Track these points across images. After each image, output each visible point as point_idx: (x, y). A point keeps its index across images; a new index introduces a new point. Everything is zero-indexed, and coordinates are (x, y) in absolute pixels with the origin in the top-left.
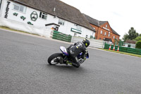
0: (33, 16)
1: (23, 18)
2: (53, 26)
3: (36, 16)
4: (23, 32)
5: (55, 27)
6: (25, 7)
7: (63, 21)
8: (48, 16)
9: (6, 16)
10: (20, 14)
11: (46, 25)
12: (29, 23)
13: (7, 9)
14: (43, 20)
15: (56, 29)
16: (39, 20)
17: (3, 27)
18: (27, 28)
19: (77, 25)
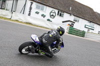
0: (52, 14)
1: (43, 16)
2: (69, 23)
3: (54, 14)
4: (44, 27)
5: (70, 23)
6: (45, 7)
7: (78, 19)
8: (65, 14)
9: (29, 15)
10: (41, 13)
11: (63, 22)
12: (48, 20)
13: (31, 8)
14: (60, 18)
15: (72, 26)
16: (57, 17)
17: (27, 23)
18: (47, 24)
19: (91, 22)
